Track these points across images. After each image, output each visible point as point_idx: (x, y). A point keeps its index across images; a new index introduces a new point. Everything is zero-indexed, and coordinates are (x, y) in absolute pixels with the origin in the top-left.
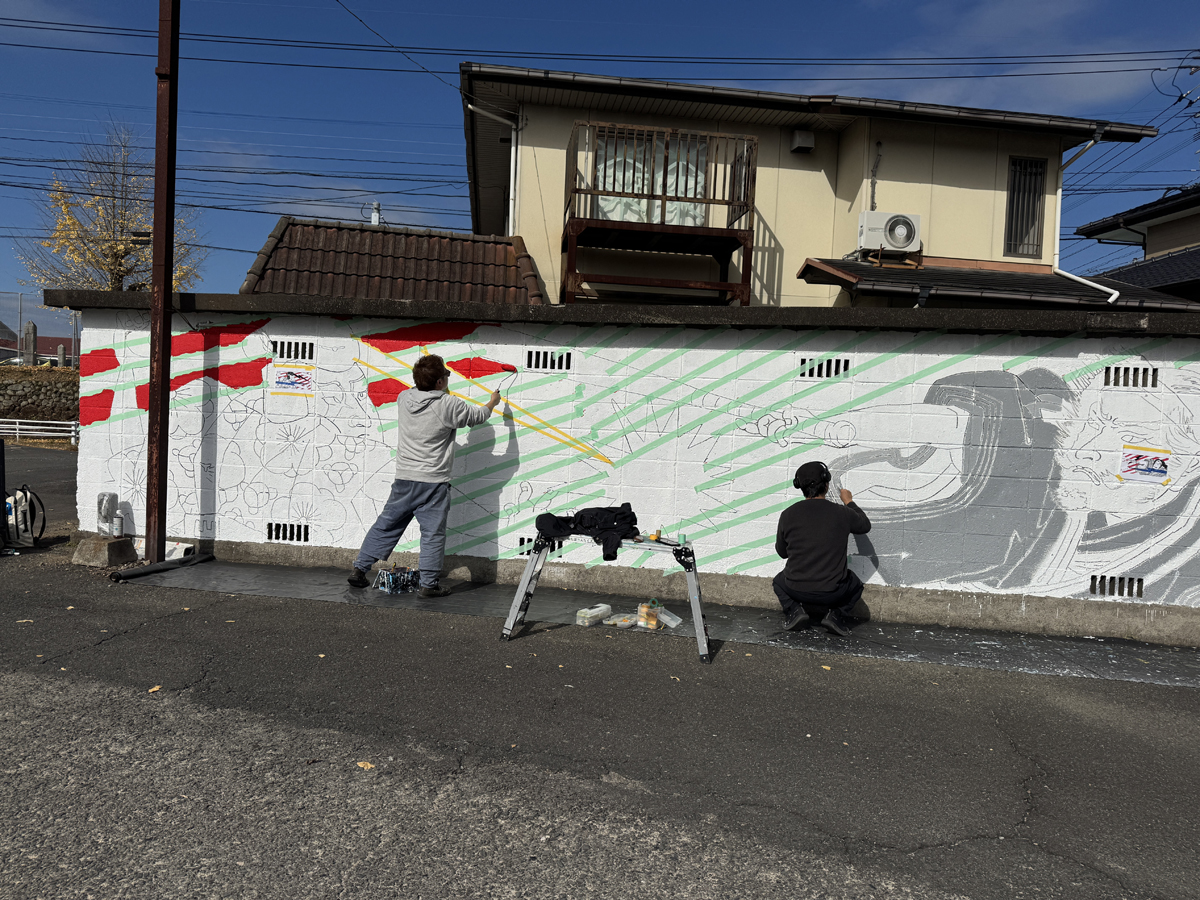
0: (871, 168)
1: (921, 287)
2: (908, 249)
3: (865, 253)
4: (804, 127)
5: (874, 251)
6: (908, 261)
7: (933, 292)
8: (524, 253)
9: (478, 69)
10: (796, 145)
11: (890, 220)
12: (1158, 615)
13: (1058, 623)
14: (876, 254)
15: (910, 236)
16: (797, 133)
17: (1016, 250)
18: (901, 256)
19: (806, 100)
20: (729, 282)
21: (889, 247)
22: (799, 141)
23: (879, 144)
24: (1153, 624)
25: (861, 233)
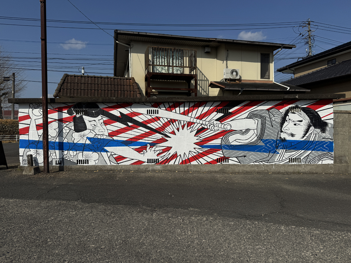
0: (226, 57)
1: (241, 88)
2: (236, 78)
3: (226, 79)
4: (208, 46)
5: (228, 79)
6: (236, 81)
7: (244, 89)
8: (135, 82)
9: (119, 32)
10: (206, 51)
11: (231, 71)
12: (304, 167)
13: (282, 170)
14: (229, 80)
15: (237, 74)
16: (206, 48)
17: (263, 77)
18: (235, 80)
19: (208, 39)
20: (191, 88)
21: (232, 78)
22: (207, 50)
23: (228, 50)
24: (304, 169)
25: (224, 74)
